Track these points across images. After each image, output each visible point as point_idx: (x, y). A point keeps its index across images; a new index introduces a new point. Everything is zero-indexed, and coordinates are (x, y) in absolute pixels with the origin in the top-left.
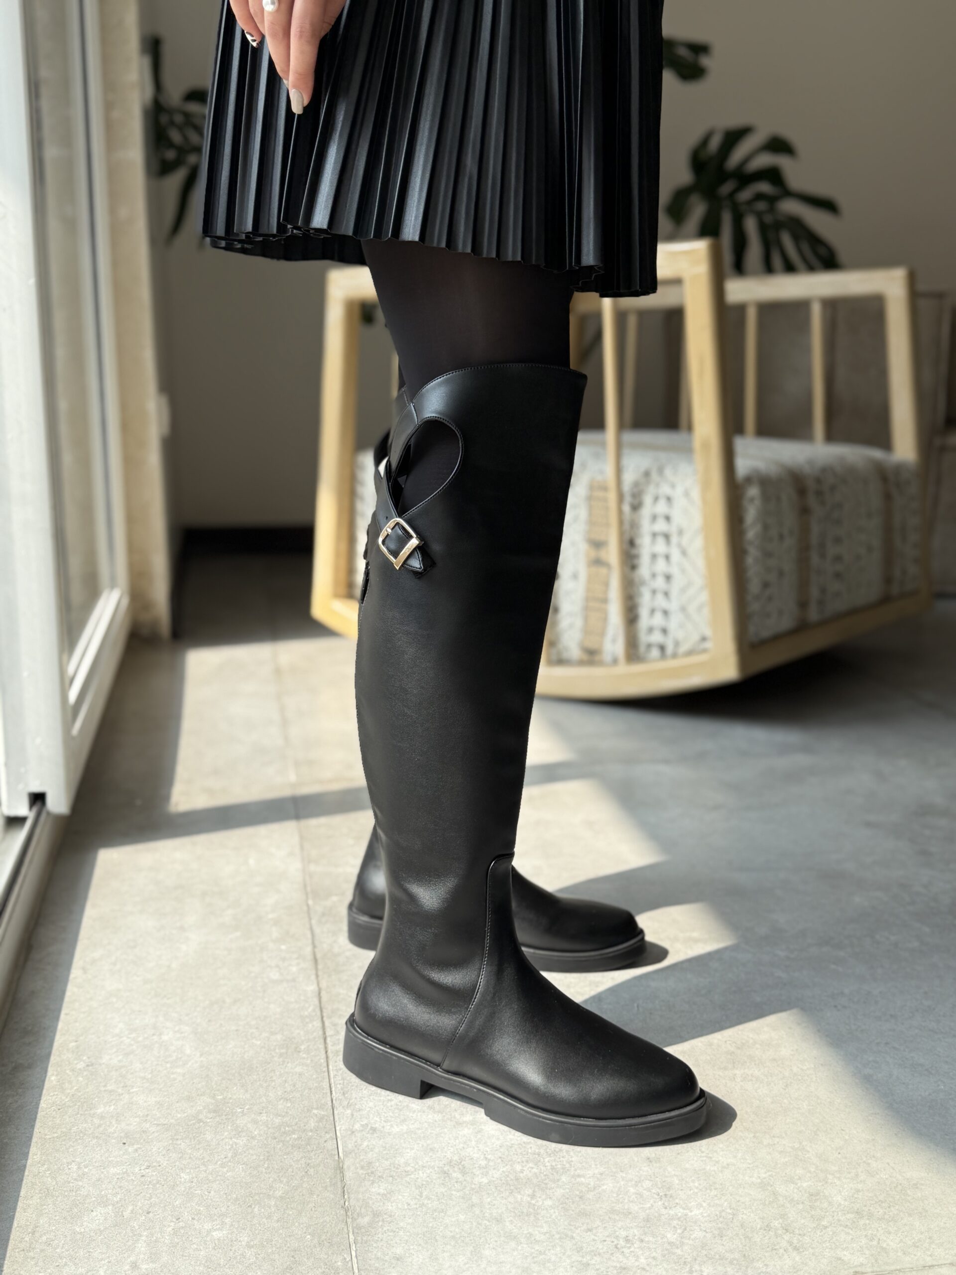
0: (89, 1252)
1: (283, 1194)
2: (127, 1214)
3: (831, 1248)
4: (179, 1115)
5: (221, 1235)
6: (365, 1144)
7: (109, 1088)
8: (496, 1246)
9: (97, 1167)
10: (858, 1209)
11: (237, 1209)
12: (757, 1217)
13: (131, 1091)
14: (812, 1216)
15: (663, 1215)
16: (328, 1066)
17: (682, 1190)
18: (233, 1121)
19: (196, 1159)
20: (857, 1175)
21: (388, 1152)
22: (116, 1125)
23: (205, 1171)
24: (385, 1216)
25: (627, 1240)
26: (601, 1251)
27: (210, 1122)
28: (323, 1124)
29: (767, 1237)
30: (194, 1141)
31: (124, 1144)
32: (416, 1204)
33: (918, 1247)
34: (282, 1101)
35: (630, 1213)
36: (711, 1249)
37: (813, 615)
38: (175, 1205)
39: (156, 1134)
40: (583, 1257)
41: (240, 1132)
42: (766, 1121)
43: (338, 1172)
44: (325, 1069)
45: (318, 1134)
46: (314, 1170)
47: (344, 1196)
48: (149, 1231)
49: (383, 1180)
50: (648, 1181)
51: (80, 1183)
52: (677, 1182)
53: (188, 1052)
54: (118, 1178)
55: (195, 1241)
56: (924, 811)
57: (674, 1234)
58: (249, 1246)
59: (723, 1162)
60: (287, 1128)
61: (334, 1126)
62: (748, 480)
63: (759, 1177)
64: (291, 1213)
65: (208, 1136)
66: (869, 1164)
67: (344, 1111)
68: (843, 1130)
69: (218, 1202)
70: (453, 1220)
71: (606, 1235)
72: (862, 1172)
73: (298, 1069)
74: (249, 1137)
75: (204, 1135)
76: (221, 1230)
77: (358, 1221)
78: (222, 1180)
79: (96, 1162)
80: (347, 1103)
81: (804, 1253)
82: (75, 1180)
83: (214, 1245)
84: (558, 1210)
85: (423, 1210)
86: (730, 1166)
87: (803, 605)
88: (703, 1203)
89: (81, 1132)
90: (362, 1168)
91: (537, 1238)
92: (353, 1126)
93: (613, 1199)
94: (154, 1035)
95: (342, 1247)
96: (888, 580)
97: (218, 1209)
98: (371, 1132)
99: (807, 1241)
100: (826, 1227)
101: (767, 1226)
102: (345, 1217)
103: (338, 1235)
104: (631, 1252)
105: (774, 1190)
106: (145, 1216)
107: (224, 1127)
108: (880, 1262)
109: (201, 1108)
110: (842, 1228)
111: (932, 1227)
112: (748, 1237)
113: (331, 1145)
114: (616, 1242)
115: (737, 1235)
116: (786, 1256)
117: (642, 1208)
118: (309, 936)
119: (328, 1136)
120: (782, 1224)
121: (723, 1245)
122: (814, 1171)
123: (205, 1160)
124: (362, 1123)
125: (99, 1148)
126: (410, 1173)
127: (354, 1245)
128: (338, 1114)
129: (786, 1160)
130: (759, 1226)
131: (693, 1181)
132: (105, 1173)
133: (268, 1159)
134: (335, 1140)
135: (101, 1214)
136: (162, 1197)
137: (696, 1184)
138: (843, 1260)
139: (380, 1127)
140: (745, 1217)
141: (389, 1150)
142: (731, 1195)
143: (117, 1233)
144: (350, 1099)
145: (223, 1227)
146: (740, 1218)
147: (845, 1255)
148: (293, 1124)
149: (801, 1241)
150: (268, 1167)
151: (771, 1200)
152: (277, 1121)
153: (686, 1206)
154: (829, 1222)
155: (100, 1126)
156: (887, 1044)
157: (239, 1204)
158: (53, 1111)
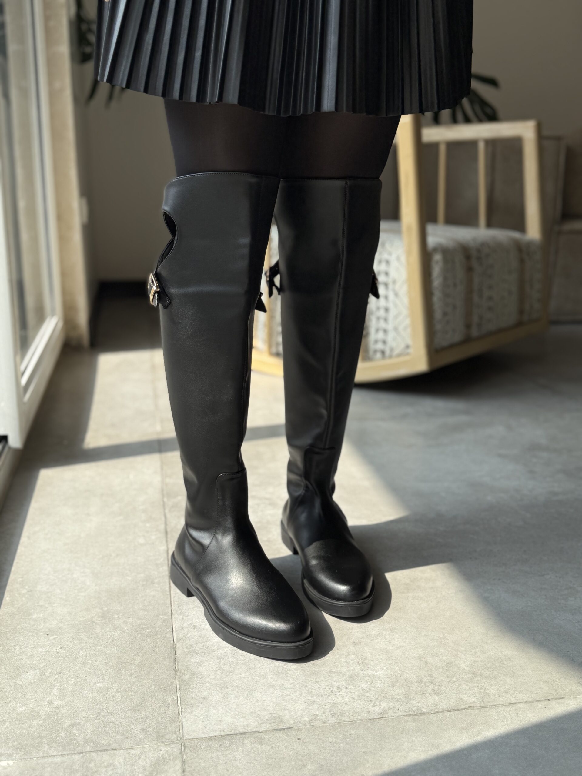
0: (24, 695)
1: (140, 662)
2: (47, 674)
3: (457, 693)
4: (81, 619)
5: (102, 685)
6: (189, 634)
7: (41, 604)
8: (262, 691)
9: (31, 648)
10: (474, 672)
11: (112, 671)
12: (415, 676)
13: (54, 605)
14: (447, 675)
15: (360, 674)
16: (170, 591)
17: (372, 660)
18: (112, 622)
19: (90, 643)
20: (475, 653)
21: (203, 639)
22: (43, 625)
23: (95, 650)
24: (198, 675)
25: (338, 688)
26: (323, 694)
27: (99, 622)
28: (165, 624)
29: (420, 687)
30: (89, 633)
31: (48, 635)
32: (217, 668)
33: (507, 693)
34: (142, 611)
35: (341, 673)
36: (386, 693)
37: (475, 332)
38: (76, 669)
39: (67, 630)
40: (312, 697)
41: (116, 628)
42: (424, 622)
43: (173, 650)
44: (168, 593)
45: (162, 629)
46: (159, 649)
47: (175, 663)
48: (60, 683)
49: (198, 655)
50: (353, 655)
51: (21, 657)
52: (370, 655)
53: (88, 583)
54: (43, 654)
55: (86, 688)
56: (534, 448)
57: (366, 685)
58: (118, 691)
59: (397, 645)
60: (144, 626)
61: (171, 625)
62: (435, 250)
63: (418, 653)
64: (143, 673)
65: (98, 631)
66: (483, 647)
67: (178, 616)
68: (469, 627)
69: (101, 667)
70: (238, 676)
71: (326, 685)
72: (479, 651)
73: (152, 593)
74: (121, 631)
75: (95, 630)
76: (102, 683)
77: (182, 677)
78: (104, 655)
79: (30, 645)
80: (180, 612)
81: (441, 696)
82: (18, 655)
83: (97, 691)
84: (299, 671)
85: (221, 672)
86: (402, 647)
87: (468, 326)
88: (384, 667)
89: (23, 628)
90: (187, 648)
91: (286, 686)
92: (183, 625)
93: (332, 665)
94: (68, 574)
95: (172, 692)
96: (521, 312)
97: (101, 671)
98: (193, 628)
99: (443, 689)
100: (455, 682)
101: (420, 681)
102: (175, 675)
103: (170, 685)
104: (340, 694)
105: (426, 661)
106: (58, 675)
107: (107, 626)
108: (485, 701)
109: (94, 615)
110: (464, 682)
111: (517, 682)
112: (409, 686)
113: (169, 635)
114: (331, 689)
115: (403, 685)
116: (430, 698)
117: (348, 670)
118: (163, 519)
119: (168, 630)
120: (429, 680)
121: (394, 691)
122: (451, 651)
123: (95, 644)
124: (188, 623)
125: (33, 637)
126: (214, 651)
127: (179, 691)
128: (175, 618)
129: (435, 644)
130: (416, 681)
131: (379, 655)
132: (36, 651)
133: (132, 643)
134: (172, 633)
135: (32, 674)
136: (68, 664)
137: (381, 657)
138: (463, 700)
139: (199, 625)
140: (408, 675)
141: (203, 638)
142: (401, 663)
143: (41, 684)
144: (182, 610)
145: (103, 681)
146: (405, 676)
147: (464, 697)
148: (148, 623)
149: (439, 689)
150: (132, 648)
151: (424, 666)
152: (139, 622)
153: (374, 669)
154: (456, 679)
155: (34, 625)
156: (499, 579)
157: (113, 668)
158: (7, 617)
